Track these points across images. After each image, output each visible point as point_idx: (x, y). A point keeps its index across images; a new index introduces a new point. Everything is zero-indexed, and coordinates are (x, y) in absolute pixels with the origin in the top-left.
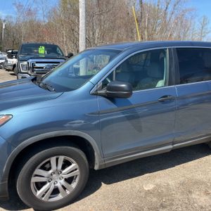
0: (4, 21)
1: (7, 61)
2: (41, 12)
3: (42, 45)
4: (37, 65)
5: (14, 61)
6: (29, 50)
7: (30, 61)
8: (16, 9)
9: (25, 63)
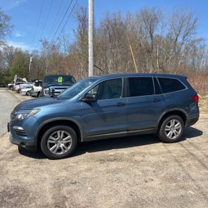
0: (32, 55)
1: (33, 89)
2: (62, 47)
3: (61, 76)
4: (56, 91)
5: (39, 88)
6: (51, 80)
7: (51, 88)
8: (42, 46)
9: (48, 89)
